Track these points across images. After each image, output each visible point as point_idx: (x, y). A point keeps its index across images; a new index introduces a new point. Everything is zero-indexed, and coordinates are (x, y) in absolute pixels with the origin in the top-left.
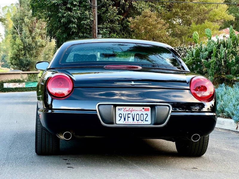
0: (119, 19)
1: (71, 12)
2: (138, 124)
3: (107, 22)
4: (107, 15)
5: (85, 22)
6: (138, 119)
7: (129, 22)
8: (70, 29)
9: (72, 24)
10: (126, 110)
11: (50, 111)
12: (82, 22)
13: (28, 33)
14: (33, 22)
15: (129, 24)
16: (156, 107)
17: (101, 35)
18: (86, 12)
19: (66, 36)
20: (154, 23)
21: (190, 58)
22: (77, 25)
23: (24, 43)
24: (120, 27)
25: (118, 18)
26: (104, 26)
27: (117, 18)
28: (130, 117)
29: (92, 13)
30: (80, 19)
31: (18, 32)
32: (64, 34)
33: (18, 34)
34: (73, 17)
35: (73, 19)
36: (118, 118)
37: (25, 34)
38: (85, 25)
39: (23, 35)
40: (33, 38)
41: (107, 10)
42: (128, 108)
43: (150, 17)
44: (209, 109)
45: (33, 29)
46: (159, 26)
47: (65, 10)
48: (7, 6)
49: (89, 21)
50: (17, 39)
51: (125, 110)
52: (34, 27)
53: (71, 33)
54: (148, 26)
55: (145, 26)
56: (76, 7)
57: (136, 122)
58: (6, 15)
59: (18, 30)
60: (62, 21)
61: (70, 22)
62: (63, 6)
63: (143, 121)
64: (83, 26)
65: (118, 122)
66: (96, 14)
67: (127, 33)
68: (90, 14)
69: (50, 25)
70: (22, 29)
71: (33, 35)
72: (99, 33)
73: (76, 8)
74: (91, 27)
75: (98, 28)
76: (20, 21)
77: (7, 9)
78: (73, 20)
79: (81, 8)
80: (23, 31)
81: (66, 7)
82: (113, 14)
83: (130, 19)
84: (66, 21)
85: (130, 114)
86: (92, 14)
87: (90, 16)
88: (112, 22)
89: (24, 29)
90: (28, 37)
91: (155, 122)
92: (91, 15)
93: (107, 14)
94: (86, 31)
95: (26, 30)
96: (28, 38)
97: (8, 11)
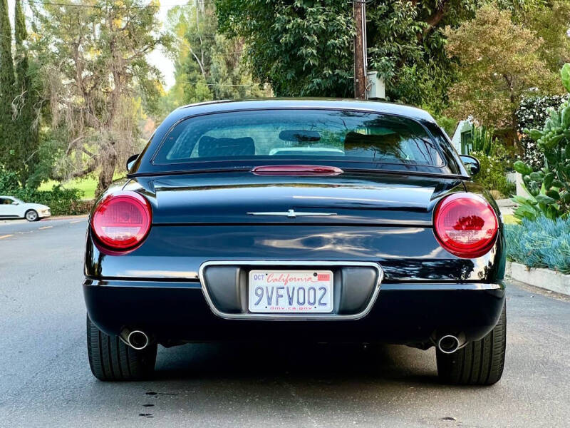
0: (421, 30)
1: (303, 18)
2: (301, 311)
3: (391, 39)
4: (390, 21)
5: (337, 41)
6: (301, 301)
7: (445, 38)
8: (302, 58)
9: (306, 48)
10: (274, 278)
11: (95, 283)
12: (329, 43)
13: (223, 69)
14: (236, 42)
15: (446, 41)
16: (344, 272)
17: (376, 72)
18: (338, 18)
19: (293, 77)
20: (507, 37)
21: (553, 129)
22: (318, 49)
23: (214, 92)
24: (423, 50)
25: (417, 28)
26: (382, 49)
27: (415, 29)
28: (282, 296)
29: (354, 19)
30: (324, 35)
31: (202, 68)
32: (289, 70)
33: (201, 72)
34: (308, 30)
35: (309, 35)
36: (253, 298)
37: (216, 71)
38: (338, 48)
39: (212, 74)
40: (236, 80)
41: (391, 10)
42: (277, 274)
43: (495, 23)
44: (481, 273)
45: (236, 60)
46: (520, 44)
47: (289, 14)
48: (178, 7)
49: (347, 39)
50: (199, 84)
51: (270, 280)
52: (237, 54)
53: (304, 69)
54: (491, 44)
55: (484, 45)
56: (315, 5)
57: (296, 308)
58: (176, 27)
59: (201, 63)
60: (283, 40)
61: (302, 42)
62: (284, 4)
63: (315, 306)
64: (333, 52)
65: (252, 308)
66: (364, 22)
67: (440, 65)
68: (348, 22)
69: (257, 52)
70: (209, 59)
71: (235, 74)
72: (370, 68)
73: (314, 9)
74: (351, 54)
75: (369, 55)
76: (205, 41)
77: (179, 13)
78: (308, 37)
79: (327, 9)
80: (212, 63)
81: (293, 8)
82: (405, 18)
83: (448, 30)
84: (291, 40)
85: (283, 288)
86: (352, 21)
87: (349, 26)
88: (403, 38)
89: (214, 59)
90: (222, 77)
91: (342, 307)
92: (351, 23)
93: (391, 19)
94: (340, 62)
95: (218, 62)
96: (225, 80)
97: (182, 18)
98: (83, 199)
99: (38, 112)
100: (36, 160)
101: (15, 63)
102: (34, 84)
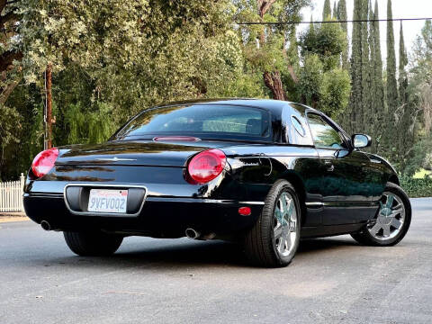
6: (112, 206)
28: (103, 203)
51: (99, 194)
57: (109, 210)
63: (118, 209)
65: (89, 209)
85: (105, 199)
99: (415, 119)
100: (412, 155)
101: (398, 83)
102: (411, 98)
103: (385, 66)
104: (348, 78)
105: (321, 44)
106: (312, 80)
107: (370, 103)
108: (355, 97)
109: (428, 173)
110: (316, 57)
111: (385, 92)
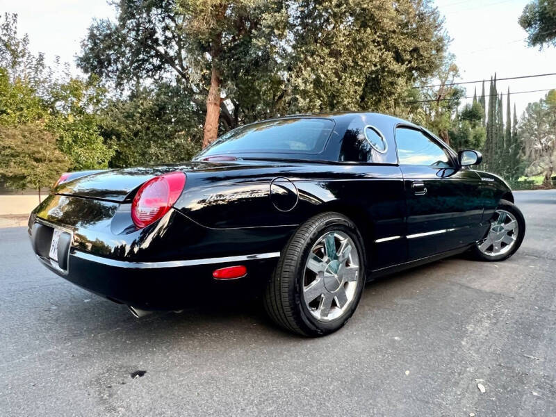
98: (537, 184)
99: (520, 151)
100: (518, 169)
101: (512, 135)
102: (519, 141)
103: (505, 128)
104: (484, 131)
105: (471, 115)
106: (465, 133)
107: (496, 144)
108: (488, 142)
109: (526, 178)
110: (467, 122)
111: (505, 139)
